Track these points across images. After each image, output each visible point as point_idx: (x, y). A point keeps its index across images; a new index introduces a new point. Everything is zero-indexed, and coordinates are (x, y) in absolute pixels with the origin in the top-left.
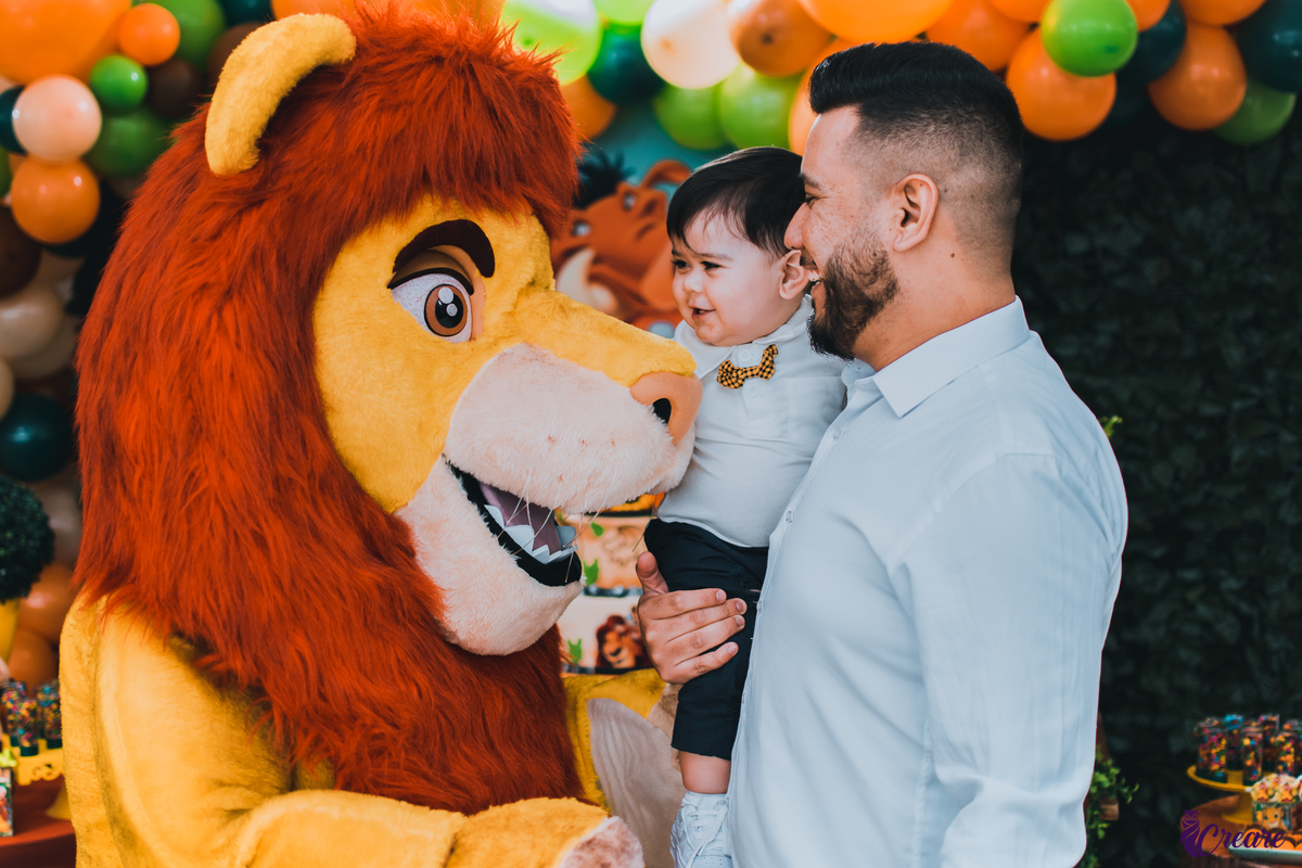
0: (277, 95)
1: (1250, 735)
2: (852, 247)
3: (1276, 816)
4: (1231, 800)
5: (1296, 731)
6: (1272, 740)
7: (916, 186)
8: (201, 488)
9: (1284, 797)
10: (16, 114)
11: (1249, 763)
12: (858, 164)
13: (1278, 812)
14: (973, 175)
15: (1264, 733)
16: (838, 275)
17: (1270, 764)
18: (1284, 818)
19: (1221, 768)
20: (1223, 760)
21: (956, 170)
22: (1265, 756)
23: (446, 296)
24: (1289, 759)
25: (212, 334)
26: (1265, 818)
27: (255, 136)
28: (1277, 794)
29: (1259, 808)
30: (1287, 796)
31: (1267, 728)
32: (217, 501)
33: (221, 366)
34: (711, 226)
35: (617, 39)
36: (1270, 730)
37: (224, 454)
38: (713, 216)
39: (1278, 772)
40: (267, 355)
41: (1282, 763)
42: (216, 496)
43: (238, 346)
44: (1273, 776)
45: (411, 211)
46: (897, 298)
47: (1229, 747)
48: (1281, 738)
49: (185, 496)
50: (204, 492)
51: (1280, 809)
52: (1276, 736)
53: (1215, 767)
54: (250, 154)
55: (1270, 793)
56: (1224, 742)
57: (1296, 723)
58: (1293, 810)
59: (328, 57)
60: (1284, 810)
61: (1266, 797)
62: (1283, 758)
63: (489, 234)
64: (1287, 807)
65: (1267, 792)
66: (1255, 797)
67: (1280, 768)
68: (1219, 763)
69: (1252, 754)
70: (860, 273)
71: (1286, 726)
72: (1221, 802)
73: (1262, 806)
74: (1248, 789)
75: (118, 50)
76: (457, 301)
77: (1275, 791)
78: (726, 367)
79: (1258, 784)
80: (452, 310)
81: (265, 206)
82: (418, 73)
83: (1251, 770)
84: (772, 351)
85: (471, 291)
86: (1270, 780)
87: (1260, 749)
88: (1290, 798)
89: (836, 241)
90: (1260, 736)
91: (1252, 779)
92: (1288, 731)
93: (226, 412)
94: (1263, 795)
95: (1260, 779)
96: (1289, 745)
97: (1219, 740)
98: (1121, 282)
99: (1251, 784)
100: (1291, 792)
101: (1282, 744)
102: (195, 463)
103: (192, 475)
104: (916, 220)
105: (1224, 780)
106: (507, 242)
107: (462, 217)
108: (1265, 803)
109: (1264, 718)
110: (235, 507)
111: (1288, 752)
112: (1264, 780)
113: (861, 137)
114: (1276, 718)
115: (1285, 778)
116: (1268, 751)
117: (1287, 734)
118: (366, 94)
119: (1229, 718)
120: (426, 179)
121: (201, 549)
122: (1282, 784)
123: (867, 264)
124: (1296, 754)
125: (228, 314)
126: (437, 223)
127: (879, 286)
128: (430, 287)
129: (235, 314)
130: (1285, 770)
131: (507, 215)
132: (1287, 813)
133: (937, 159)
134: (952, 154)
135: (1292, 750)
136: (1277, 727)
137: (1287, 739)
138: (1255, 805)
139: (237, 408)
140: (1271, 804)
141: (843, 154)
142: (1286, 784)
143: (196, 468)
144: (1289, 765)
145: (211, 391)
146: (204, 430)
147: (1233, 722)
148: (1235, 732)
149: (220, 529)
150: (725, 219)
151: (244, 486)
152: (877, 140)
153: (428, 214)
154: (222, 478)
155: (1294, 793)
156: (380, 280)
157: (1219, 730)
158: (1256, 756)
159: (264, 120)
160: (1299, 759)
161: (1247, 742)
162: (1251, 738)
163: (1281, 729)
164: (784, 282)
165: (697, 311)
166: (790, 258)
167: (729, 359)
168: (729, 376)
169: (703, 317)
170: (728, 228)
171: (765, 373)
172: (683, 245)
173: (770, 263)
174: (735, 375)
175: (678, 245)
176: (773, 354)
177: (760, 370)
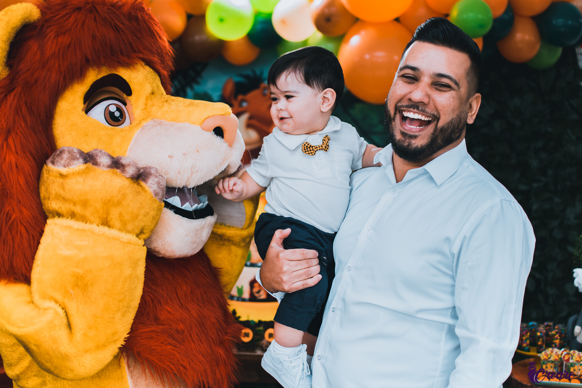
0: (7, 41)
1: (540, 331)
3: (551, 367)
4: (532, 360)
5: (560, 330)
6: (550, 333)
8: (13, 218)
9: (555, 358)
11: (540, 343)
13: (552, 365)
15: (546, 330)
17: (549, 344)
18: (555, 368)
19: (527, 346)
20: (528, 342)
22: (547, 341)
23: (113, 109)
24: (557, 341)
25: (5, 151)
26: (547, 367)
27: (3, 62)
28: (552, 357)
29: (544, 363)
30: (556, 358)
31: (547, 328)
32: (21, 222)
33: (11, 164)
34: (289, 78)
35: (261, 18)
36: (549, 329)
37: (20, 202)
38: (290, 73)
39: (553, 347)
40: (31, 154)
41: (554, 343)
42: (20, 220)
43: (17, 153)
44: (550, 349)
45: (84, 76)
47: (531, 336)
48: (554, 332)
49: (7, 223)
50: (14, 220)
51: (553, 364)
52: (552, 331)
53: (525, 345)
54: (4, 70)
55: (549, 356)
56: (528, 334)
57: (560, 325)
58: (559, 364)
59: (27, 20)
60: (555, 364)
61: (547, 358)
62: (555, 341)
63: (125, 77)
64: (556, 363)
65: (547, 356)
66: (542, 358)
67: (554, 345)
68: (526, 343)
69: (541, 340)
71: (556, 327)
72: (527, 361)
73: (545, 362)
74: (539, 355)
76: (119, 109)
77: (551, 356)
78: (306, 145)
79: (543, 352)
80: (117, 114)
81: (16, 90)
82: (70, 17)
83: (541, 346)
84: (327, 139)
85: (125, 104)
86: (549, 351)
87: (544, 338)
88: (558, 358)
90: (544, 331)
91: (541, 350)
92: (557, 329)
93: (17, 184)
94: (546, 357)
95: (544, 350)
96: (557, 336)
97: (527, 333)
99: (540, 352)
100: (558, 356)
101: (554, 335)
102: (8, 209)
103: (8, 213)
105: (529, 351)
106: (134, 79)
107: (110, 73)
108: (547, 361)
109: (546, 323)
110: (30, 223)
111: (557, 339)
112: (546, 351)
114: (551, 324)
115: (556, 350)
116: (548, 338)
117: (557, 331)
118: (48, 31)
119: (531, 323)
120: (87, 60)
121: (19, 245)
122: (554, 353)
124: (560, 340)
125: (10, 141)
126: (99, 78)
128: (105, 107)
129: (14, 141)
130: (556, 346)
131: (131, 67)
132: (556, 366)
135: (559, 338)
136: (552, 327)
137: (557, 333)
138: (542, 362)
139: (22, 181)
140: (550, 361)
141: (466, 75)
142: (556, 353)
143: (9, 211)
144: (557, 344)
145: (9, 176)
146: (9, 192)
147: (533, 325)
148: (534, 330)
149: (25, 234)
150: (295, 75)
151: (32, 214)
153: (92, 77)
154: (21, 212)
155: (560, 356)
156: (78, 109)
157: (526, 329)
158: (543, 340)
159: (5, 54)
160: (562, 341)
161: (539, 334)
162: (540, 332)
163: (554, 329)
164: (323, 104)
165: (282, 119)
166: (325, 93)
167: (306, 141)
168: (308, 149)
169: (285, 120)
170: (297, 78)
171: (326, 148)
172: (276, 88)
173: (316, 95)
174: (311, 149)
175: (273, 89)
176: (329, 140)
177: (324, 147)
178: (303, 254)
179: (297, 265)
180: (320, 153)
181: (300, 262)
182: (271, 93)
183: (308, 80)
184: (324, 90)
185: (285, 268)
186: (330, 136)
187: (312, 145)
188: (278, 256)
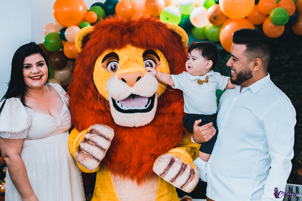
2: (245, 70)
7: (258, 60)
10: (65, 33)
12: (246, 56)
14: (266, 57)
16: (242, 74)
21: (264, 57)
34: (196, 51)
35: (184, 18)
38: (197, 50)
46: (252, 78)
70: (246, 74)
75: (85, 20)
76: (115, 66)
78: (199, 80)
80: (113, 68)
84: (207, 78)
89: (241, 69)
98: (285, 66)
104: (257, 66)
113: (247, 51)
123: (248, 73)
127: (249, 76)
133: (261, 55)
134: (263, 54)
141: (243, 53)
150: (199, 52)
152: (251, 52)
164: (207, 66)
165: (189, 67)
166: (209, 62)
167: (199, 79)
168: (200, 82)
169: (190, 68)
170: (199, 53)
171: (207, 81)
172: (190, 54)
173: (205, 61)
174: (201, 82)
175: (189, 54)
176: (208, 78)
177: (206, 81)
178: (208, 126)
179: (207, 131)
180: (204, 84)
181: (208, 129)
182: (188, 56)
183: (204, 55)
184: (209, 60)
185: (204, 134)
186: (208, 76)
187: (202, 80)
188: (199, 130)
